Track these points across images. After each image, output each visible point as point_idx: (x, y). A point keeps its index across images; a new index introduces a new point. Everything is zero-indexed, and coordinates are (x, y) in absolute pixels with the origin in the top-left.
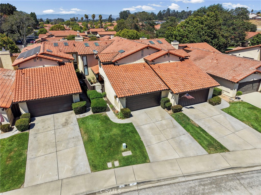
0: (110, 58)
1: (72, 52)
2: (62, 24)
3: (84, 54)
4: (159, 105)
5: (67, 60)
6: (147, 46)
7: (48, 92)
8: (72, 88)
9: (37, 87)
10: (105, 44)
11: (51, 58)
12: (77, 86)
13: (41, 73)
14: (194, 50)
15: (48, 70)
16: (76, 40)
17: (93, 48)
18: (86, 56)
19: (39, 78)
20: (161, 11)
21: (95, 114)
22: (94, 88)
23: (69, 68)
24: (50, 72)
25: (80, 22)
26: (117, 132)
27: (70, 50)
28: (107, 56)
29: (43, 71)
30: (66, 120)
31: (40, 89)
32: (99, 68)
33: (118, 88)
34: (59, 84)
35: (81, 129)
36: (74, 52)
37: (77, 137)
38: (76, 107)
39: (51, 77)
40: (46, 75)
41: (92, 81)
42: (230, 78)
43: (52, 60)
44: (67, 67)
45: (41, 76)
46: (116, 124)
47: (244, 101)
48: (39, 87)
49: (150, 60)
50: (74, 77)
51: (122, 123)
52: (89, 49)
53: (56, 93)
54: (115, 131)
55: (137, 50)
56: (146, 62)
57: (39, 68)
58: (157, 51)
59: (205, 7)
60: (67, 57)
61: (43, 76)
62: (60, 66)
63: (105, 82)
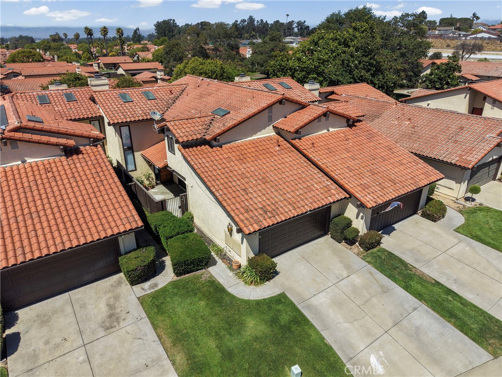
0: (200, 132)
1: (90, 116)
2: (33, 49)
3: (124, 120)
4: (326, 234)
5: (86, 141)
6: (279, 97)
7: (49, 236)
8: (116, 217)
9: (14, 226)
10: (168, 94)
11: (44, 139)
12: (125, 209)
13: (18, 181)
14: (352, 100)
15: (36, 173)
16: (92, 86)
17: (142, 104)
18: (129, 126)
19: (15, 197)
20: (236, 21)
21: (182, 277)
22: (162, 205)
23: (95, 162)
24: (44, 176)
25: (71, 44)
26: (259, 328)
27: (83, 111)
28: (189, 125)
29: (23, 175)
30: (111, 307)
31: (23, 230)
32: (169, 154)
33: (238, 206)
34: (77, 210)
35: (159, 331)
36: (94, 115)
37: (157, 361)
38: (132, 267)
39: (49, 190)
40: (34, 188)
41: (147, 183)
42: (454, 160)
43: (47, 144)
44: (88, 159)
45: (21, 191)
46: (247, 302)
47: (486, 204)
48: (21, 224)
49: (292, 130)
50: (113, 186)
51: (261, 298)
52: (133, 107)
53: (72, 236)
54: (253, 326)
55: (261, 107)
56: (278, 134)
57: (11, 167)
58: (300, 107)
59: (339, 13)
60: (86, 133)
61: (27, 190)
62: (70, 158)
63: (189, 189)
